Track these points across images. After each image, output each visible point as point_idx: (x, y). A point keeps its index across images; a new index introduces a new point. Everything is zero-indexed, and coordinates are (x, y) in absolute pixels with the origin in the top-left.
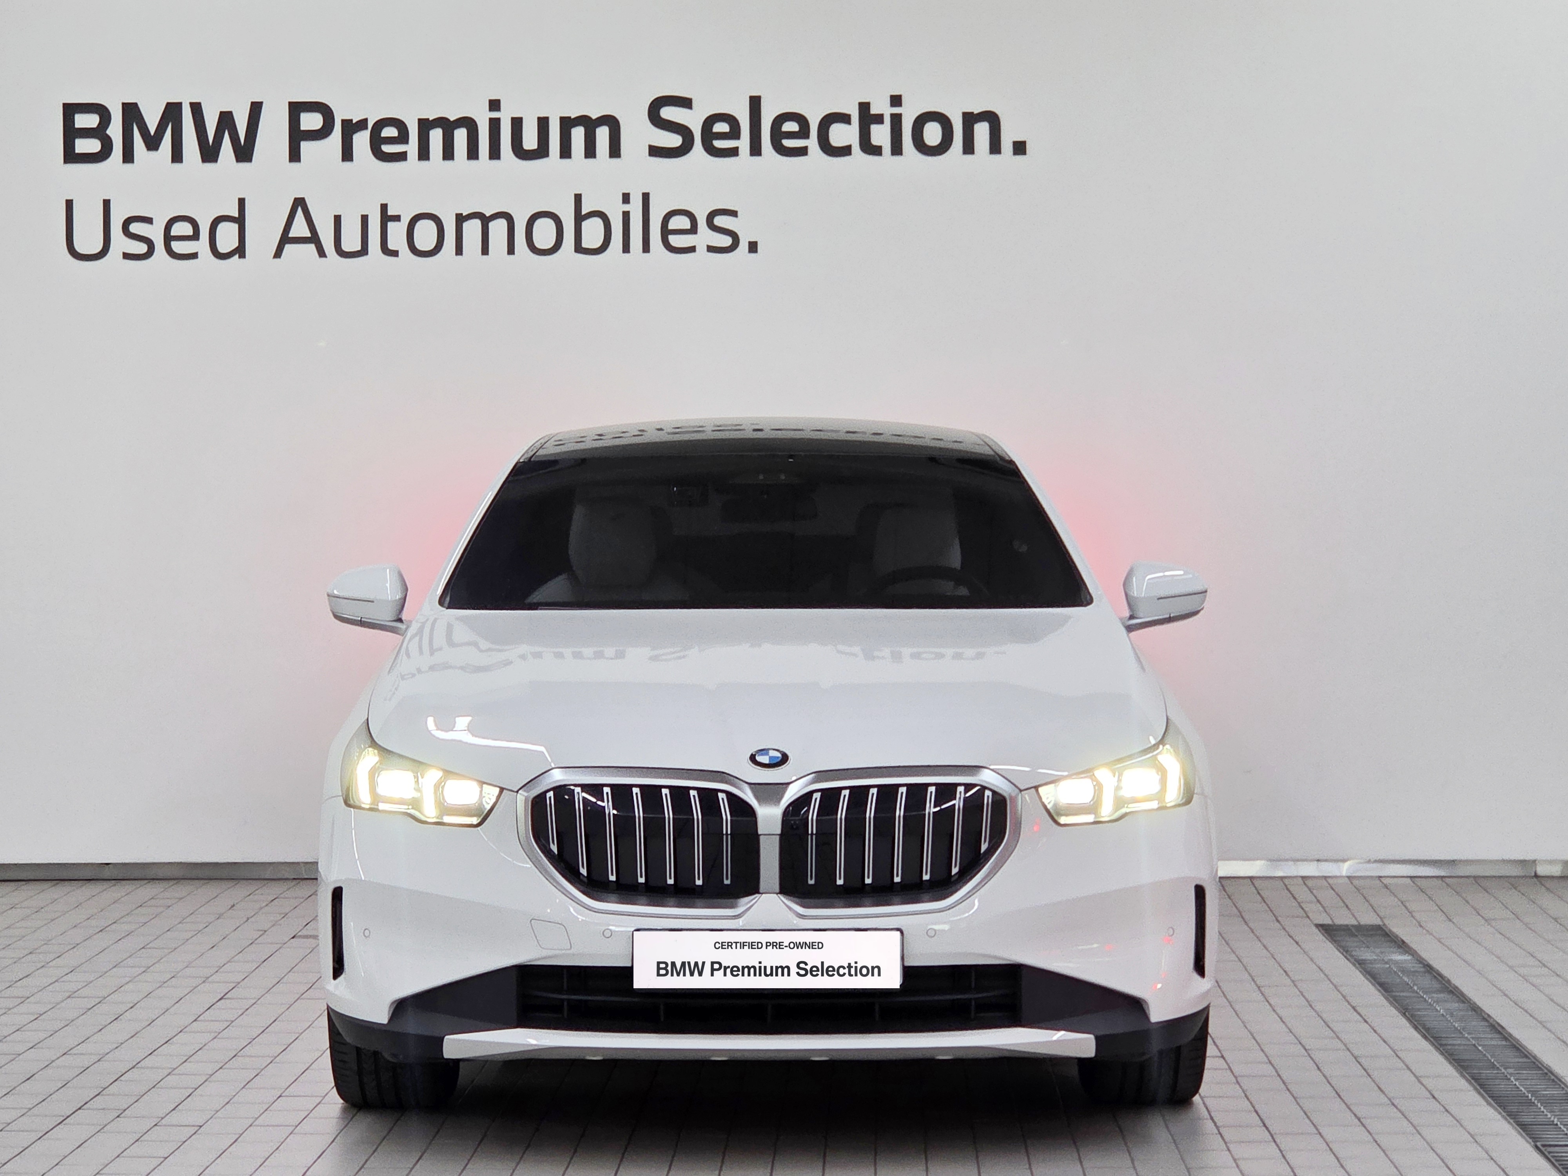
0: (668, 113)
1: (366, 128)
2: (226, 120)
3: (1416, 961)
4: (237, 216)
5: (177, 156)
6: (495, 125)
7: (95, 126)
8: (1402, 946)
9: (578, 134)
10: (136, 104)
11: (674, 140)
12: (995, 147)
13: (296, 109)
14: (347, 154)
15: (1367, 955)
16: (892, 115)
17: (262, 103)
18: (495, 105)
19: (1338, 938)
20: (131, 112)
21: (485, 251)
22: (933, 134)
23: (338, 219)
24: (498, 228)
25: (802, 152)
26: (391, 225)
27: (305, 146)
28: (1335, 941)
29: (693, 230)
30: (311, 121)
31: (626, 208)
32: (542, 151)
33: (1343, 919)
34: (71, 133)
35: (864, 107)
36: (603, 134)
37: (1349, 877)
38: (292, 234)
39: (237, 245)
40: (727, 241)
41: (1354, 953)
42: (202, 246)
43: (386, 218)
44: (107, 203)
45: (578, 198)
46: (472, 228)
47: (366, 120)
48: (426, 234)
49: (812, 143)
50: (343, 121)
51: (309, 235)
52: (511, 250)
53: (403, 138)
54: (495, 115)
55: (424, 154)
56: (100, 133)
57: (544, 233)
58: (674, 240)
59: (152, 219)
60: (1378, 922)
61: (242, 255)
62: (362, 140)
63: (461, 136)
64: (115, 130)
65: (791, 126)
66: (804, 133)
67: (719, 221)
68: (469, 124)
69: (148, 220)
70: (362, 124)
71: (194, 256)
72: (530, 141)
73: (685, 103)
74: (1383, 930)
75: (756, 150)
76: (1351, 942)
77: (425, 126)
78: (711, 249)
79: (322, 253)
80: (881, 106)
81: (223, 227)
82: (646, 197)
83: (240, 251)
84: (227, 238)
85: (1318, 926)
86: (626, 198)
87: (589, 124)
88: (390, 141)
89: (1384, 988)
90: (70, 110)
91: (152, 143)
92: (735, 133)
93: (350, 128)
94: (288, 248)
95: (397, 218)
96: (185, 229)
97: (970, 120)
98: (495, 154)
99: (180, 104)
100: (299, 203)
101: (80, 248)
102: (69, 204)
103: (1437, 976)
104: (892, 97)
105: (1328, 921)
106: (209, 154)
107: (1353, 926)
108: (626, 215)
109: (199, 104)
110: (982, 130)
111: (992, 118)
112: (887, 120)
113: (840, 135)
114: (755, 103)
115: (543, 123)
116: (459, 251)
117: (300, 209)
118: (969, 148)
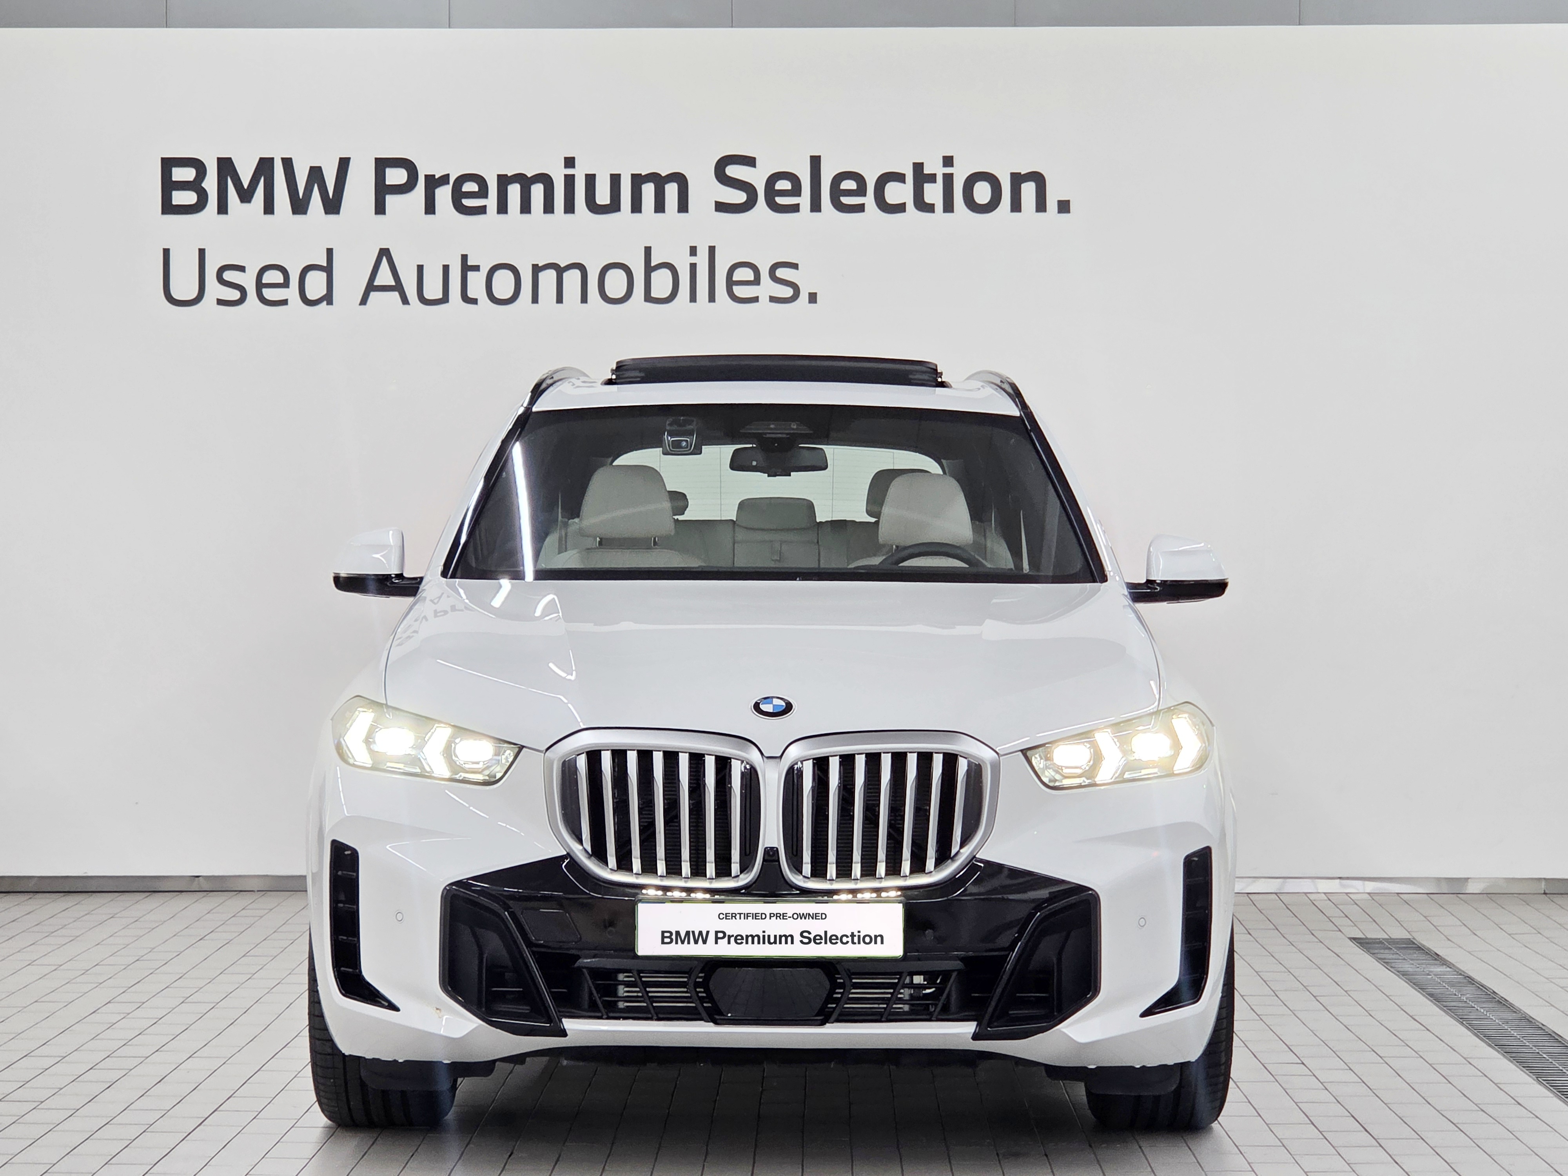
0: (732, 171)
1: (448, 183)
2: (316, 174)
3: (1455, 973)
4: (325, 265)
5: (269, 208)
6: (570, 181)
7: (191, 179)
8: (1437, 957)
9: (648, 190)
10: (230, 159)
11: (739, 197)
12: (1041, 206)
13: (382, 165)
14: (430, 208)
15: (1407, 967)
16: (944, 174)
17: (349, 159)
18: (570, 162)
19: (1376, 951)
20: (226, 166)
21: (560, 300)
22: (982, 193)
23: (420, 268)
24: (572, 279)
25: (860, 208)
26: (469, 273)
27: (390, 200)
28: (1374, 954)
29: (757, 281)
30: (396, 176)
31: (693, 260)
32: (614, 206)
33: (1373, 933)
34: (169, 186)
35: (918, 167)
36: (671, 190)
37: (1369, 894)
38: (377, 283)
39: (325, 292)
40: (788, 292)
41: (1393, 965)
42: (292, 293)
43: (467, 268)
44: (202, 252)
45: (648, 250)
46: (548, 278)
47: (448, 175)
48: (503, 284)
49: (869, 200)
50: (426, 176)
51: (393, 283)
52: (584, 299)
53: (483, 192)
54: (570, 171)
55: (502, 208)
56: (195, 185)
57: (616, 283)
58: (739, 291)
59: (244, 267)
60: (1409, 937)
61: (330, 303)
62: (444, 194)
63: (537, 191)
64: (210, 184)
65: (849, 185)
66: (861, 191)
67: (781, 273)
68: (545, 179)
69: (242, 269)
70: (445, 179)
71: (284, 302)
72: (603, 197)
73: (750, 162)
74: (1414, 943)
75: (816, 206)
76: (1387, 955)
77: (504, 181)
78: (773, 299)
79: (405, 301)
80: (934, 166)
81: (311, 276)
82: (712, 250)
83: (328, 298)
84: (316, 285)
85: (1350, 939)
86: (693, 251)
87: (659, 181)
88: (471, 195)
89: (1436, 998)
90: (168, 164)
91: (246, 196)
92: (796, 191)
93: (433, 183)
94: (373, 295)
95: (476, 268)
96: (277, 278)
97: (1017, 179)
98: (570, 208)
99: (273, 159)
100: (384, 253)
101: (176, 295)
102: (166, 252)
103: (1481, 987)
104: (945, 158)
105: (1361, 936)
106: (299, 206)
107: (1383, 939)
108: (693, 267)
109: (291, 159)
110: (1028, 190)
111: (1038, 179)
112: (940, 179)
113: (895, 193)
114: (815, 162)
115: (615, 179)
116: (535, 299)
117: (384, 259)
118: (1016, 206)
